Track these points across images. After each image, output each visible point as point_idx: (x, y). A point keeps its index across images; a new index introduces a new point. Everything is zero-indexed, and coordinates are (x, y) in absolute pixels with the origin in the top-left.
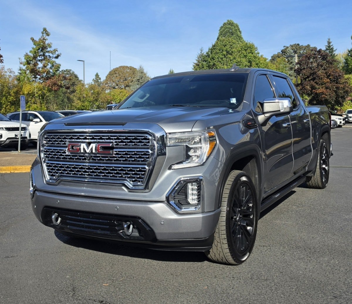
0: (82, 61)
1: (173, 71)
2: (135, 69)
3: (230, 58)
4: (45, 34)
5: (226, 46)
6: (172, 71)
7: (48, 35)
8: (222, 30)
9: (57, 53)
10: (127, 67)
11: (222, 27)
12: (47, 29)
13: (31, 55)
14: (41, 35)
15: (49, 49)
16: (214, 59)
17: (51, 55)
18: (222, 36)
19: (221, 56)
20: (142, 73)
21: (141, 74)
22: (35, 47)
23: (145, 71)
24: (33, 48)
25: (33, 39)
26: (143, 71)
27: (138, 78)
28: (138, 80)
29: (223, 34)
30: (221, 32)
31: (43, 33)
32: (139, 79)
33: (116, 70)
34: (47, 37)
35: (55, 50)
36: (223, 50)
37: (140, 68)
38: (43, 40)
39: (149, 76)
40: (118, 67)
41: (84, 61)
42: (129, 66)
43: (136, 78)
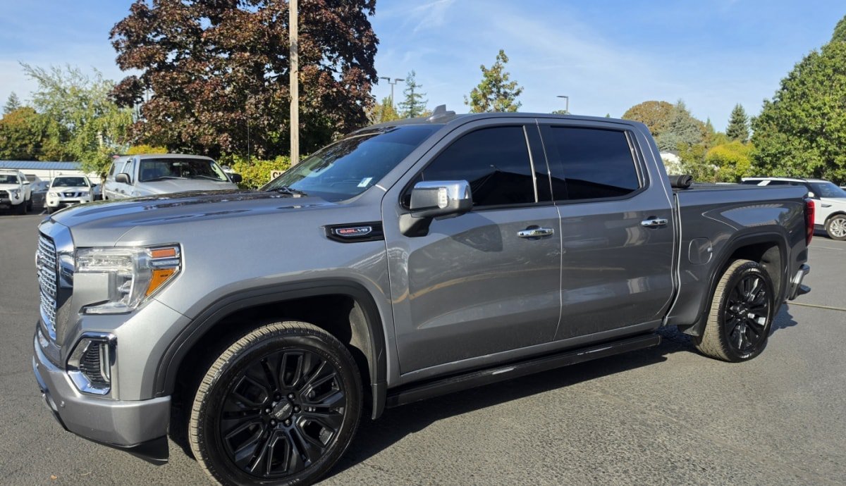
0: (565, 97)
1: (741, 107)
2: (670, 105)
3: (839, 80)
4: (501, 60)
5: (833, 57)
6: (739, 107)
7: (505, 61)
8: (840, 28)
9: (516, 88)
10: (656, 103)
11: (841, 22)
12: (505, 53)
13: (480, 92)
14: (496, 61)
15: (504, 83)
16: (805, 84)
17: (508, 91)
18: (839, 38)
19: (821, 78)
20: (681, 112)
21: (679, 114)
22: (485, 79)
23: (687, 109)
24: (482, 81)
25: (484, 68)
26: (684, 107)
27: (674, 121)
28: (673, 123)
29: (841, 35)
30: (839, 31)
31: (498, 58)
32: (675, 123)
33: (637, 109)
34: (504, 64)
35: (513, 84)
36: (825, 66)
37: (679, 103)
38: (497, 69)
39: (694, 117)
40: (641, 103)
41: (567, 97)
42: (660, 100)
43: (669, 121)
